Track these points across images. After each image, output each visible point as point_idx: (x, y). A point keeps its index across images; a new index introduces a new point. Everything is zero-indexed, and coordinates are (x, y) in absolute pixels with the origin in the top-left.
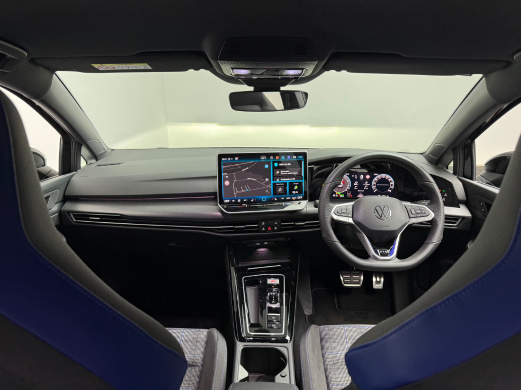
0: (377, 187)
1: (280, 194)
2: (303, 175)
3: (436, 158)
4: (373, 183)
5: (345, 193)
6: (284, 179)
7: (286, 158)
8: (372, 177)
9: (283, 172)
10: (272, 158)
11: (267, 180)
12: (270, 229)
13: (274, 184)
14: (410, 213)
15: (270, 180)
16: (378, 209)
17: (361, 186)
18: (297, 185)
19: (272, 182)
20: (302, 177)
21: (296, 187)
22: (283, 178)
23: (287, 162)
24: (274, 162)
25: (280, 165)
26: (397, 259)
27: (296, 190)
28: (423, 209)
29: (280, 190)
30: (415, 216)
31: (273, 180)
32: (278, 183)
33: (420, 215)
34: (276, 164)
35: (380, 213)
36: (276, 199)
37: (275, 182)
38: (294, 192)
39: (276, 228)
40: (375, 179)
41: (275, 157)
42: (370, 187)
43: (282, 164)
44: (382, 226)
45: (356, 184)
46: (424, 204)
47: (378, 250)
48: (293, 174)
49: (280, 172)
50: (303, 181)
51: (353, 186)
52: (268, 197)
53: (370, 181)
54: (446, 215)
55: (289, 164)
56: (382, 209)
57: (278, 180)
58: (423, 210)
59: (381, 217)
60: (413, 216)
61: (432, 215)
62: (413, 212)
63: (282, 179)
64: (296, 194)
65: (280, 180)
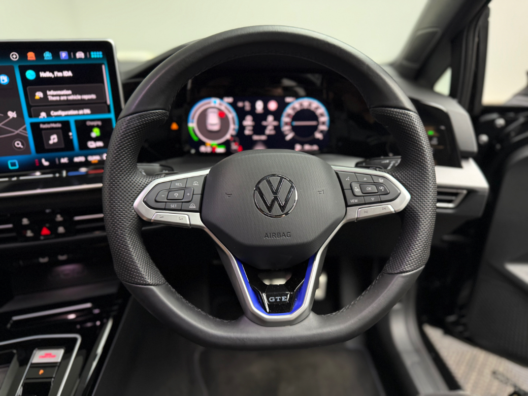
0: (294, 129)
1: (55, 149)
2: (109, 100)
3: (416, 66)
4: (285, 119)
5: (227, 144)
6: (60, 113)
7: (56, 55)
8: (282, 106)
9: (53, 95)
10: (14, 56)
11: (12, 115)
12: (45, 231)
13: (35, 127)
14: (348, 193)
15: (20, 114)
16: (264, 186)
17: (259, 128)
18: (98, 126)
19: (28, 120)
20: (109, 107)
21: (96, 133)
22: (56, 110)
23: (61, 68)
24: (23, 70)
25: (42, 74)
26: (312, 316)
27: (96, 139)
28: (381, 181)
29: (54, 139)
30: (362, 200)
31: (30, 116)
32: (44, 123)
33: (373, 199)
34: (30, 75)
35: (269, 197)
36: (46, 163)
37: (34, 120)
38: (92, 145)
39: (61, 230)
40: (289, 111)
41: (23, 56)
42: (277, 128)
43: (48, 74)
44: (274, 234)
45: (248, 122)
46: (384, 168)
47: (264, 296)
48: (82, 100)
49: (45, 95)
50: (112, 115)
51: (242, 128)
52: (24, 157)
53: (277, 115)
54: (439, 187)
55: (67, 74)
56: (275, 187)
57: (43, 115)
58: (381, 184)
59: (270, 208)
60: (356, 201)
61: (405, 198)
62: (357, 190)
63: (53, 113)
64: (97, 148)
65: (49, 115)
